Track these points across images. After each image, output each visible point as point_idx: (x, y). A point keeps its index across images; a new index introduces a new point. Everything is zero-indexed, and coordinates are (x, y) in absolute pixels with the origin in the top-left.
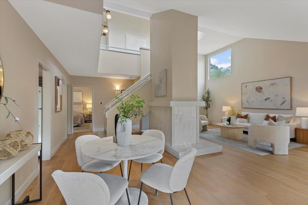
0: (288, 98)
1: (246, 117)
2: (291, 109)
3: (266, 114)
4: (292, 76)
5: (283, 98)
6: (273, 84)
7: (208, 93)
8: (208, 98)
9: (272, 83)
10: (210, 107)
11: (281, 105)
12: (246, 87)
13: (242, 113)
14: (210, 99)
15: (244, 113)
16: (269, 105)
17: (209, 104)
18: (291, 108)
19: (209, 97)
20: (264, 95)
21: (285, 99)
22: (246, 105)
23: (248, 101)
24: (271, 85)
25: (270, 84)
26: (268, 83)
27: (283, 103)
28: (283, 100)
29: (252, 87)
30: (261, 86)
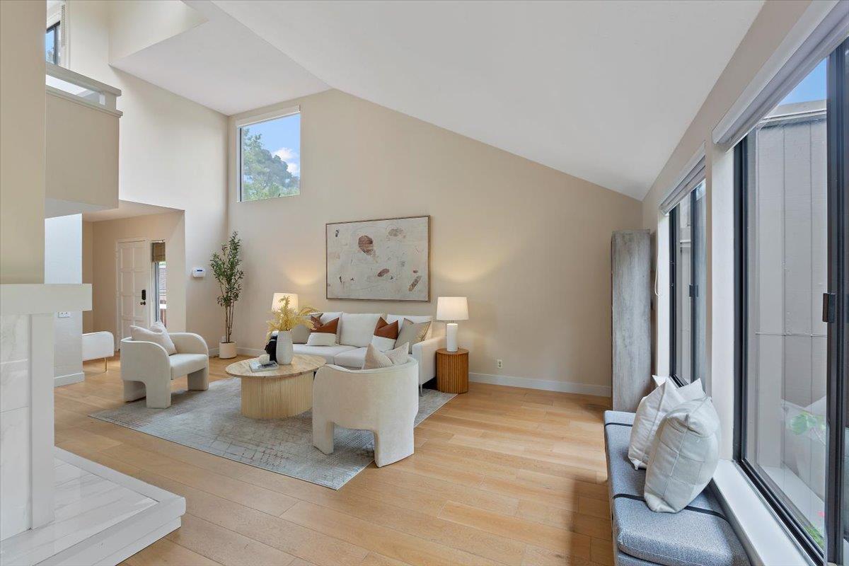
0: (423, 273)
1: (333, 327)
2: (429, 301)
3: (378, 316)
4: (431, 215)
5: (415, 272)
6: (395, 233)
7: (235, 246)
8: (233, 265)
9: (393, 230)
10: (237, 295)
11: (410, 290)
12: (336, 236)
13: (325, 315)
14: (238, 268)
15: (328, 316)
16: (386, 289)
17: (236, 286)
18: (430, 299)
19: (237, 263)
20: (377, 262)
21: (419, 274)
22: (337, 290)
23: (340, 278)
24: (391, 235)
25: (389, 229)
26: (384, 227)
27: (414, 285)
28: (416, 275)
29: (349, 238)
30: (370, 236)
